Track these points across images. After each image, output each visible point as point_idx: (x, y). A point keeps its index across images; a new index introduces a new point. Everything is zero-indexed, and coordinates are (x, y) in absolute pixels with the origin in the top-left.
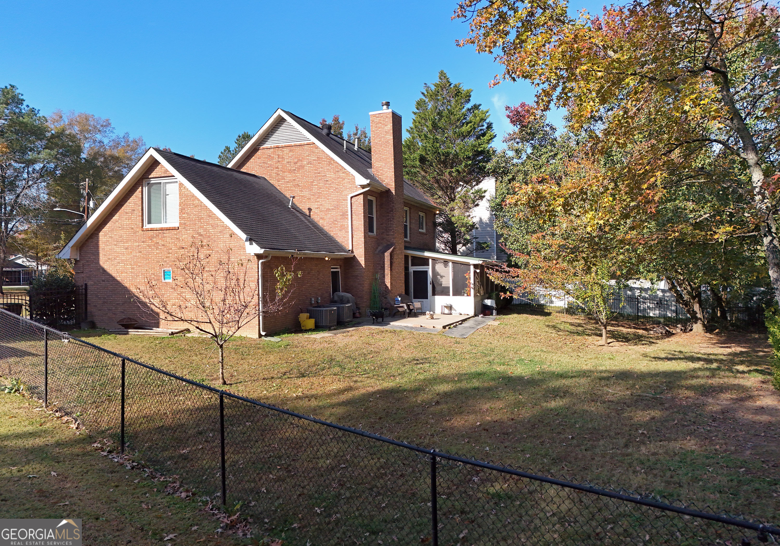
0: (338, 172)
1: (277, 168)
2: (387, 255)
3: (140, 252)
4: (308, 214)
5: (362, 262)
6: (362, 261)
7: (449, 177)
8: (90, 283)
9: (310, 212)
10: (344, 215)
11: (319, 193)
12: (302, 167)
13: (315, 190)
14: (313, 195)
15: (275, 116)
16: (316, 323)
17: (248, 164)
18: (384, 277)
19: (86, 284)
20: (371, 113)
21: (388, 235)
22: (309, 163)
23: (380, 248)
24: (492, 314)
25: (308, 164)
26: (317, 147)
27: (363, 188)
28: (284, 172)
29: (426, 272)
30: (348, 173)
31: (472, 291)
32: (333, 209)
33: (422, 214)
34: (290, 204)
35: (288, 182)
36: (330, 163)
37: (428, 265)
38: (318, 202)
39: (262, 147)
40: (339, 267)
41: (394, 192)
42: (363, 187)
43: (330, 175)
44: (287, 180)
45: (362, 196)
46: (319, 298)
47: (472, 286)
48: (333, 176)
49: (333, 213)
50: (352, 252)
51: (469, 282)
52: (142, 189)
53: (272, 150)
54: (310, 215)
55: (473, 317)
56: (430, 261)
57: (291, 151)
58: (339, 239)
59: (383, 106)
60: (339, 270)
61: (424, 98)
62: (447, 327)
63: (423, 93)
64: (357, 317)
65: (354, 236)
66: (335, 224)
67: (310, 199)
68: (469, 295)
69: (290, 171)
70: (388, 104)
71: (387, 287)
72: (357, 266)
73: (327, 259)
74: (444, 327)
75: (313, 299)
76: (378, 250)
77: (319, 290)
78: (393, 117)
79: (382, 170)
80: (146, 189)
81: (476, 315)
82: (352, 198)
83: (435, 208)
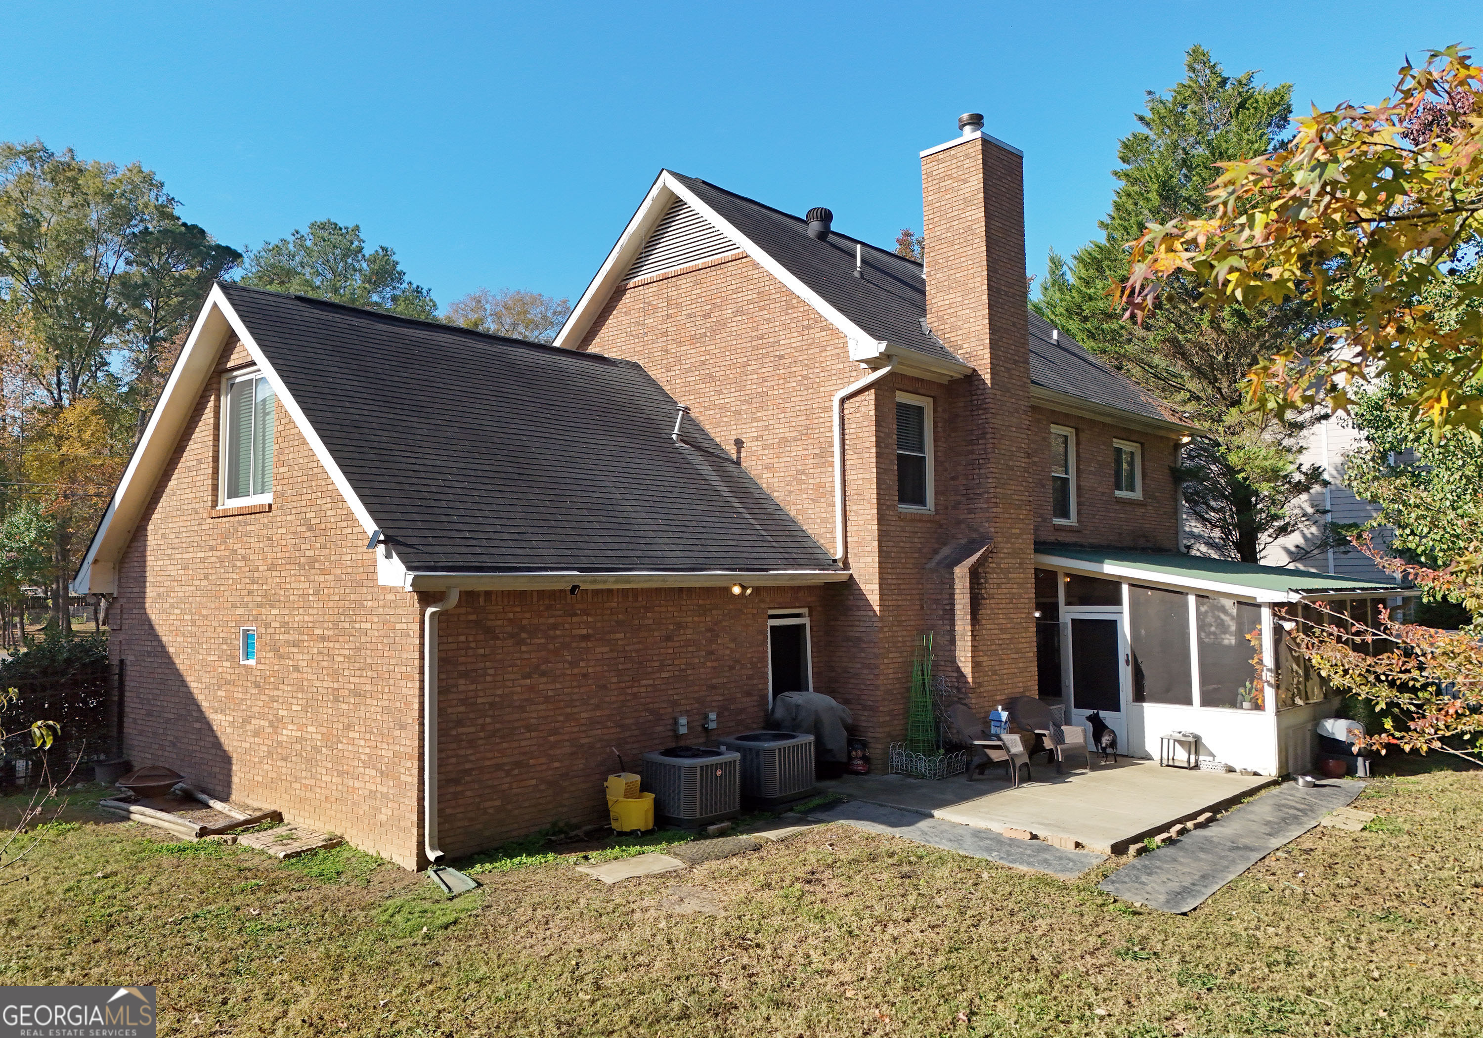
0: (809, 327)
1: (665, 334)
2: (961, 572)
3: (206, 577)
4: (734, 457)
5: (874, 599)
6: (871, 591)
7: (1214, 335)
8: (130, 658)
9: (739, 452)
10: (824, 453)
11: (762, 395)
12: (722, 324)
13: (752, 388)
14: (746, 402)
15: (655, 191)
16: (659, 807)
17: (605, 333)
18: (953, 642)
19: (122, 662)
20: (923, 154)
21: (971, 511)
22: (739, 312)
23: (946, 551)
24: (1351, 771)
25: (736, 313)
26: (756, 266)
27: (875, 369)
28: (680, 344)
29: (1111, 627)
30: (829, 328)
31: (1269, 694)
32: (795, 439)
33: (1127, 447)
34: (676, 430)
35: (688, 370)
36: (789, 306)
37: (1118, 602)
38: (759, 420)
39: (631, 283)
40: (805, 611)
41: (987, 377)
42: (874, 364)
43: (790, 340)
44: (687, 364)
45: (871, 395)
46: (713, 716)
47: (1268, 676)
48: (796, 341)
49: (797, 450)
50: (846, 566)
51: (1261, 662)
52: (218, 400)
53: (654, 288)
54: (739, 458)
55: (1275, 783)
56: (1125, 588)
57: (696, 283)
58: (812, 529)
59: (961, 127)
60: (805, 621)
61: (1145, 131)
62: (1133, 849)
63: (1141, 119)
64: (857, 773)
65: (851, 517)
66: (800, 482)
67: (738, 413)
68: (1258, 706)
69: (694, 340)
70: (977, 121)
71: (962, 675)
72: (859, 608)
73: (736, 590)
74: (1119, 849)
75: (683, 721)
76: (938, 558)
77: (714, 687)
78: (984, 152)
79: (955, 315)
80: (226, 402)
81: (1285, 776)
82: (843, 401)
83: (1180, 430)
